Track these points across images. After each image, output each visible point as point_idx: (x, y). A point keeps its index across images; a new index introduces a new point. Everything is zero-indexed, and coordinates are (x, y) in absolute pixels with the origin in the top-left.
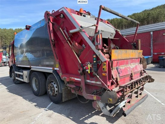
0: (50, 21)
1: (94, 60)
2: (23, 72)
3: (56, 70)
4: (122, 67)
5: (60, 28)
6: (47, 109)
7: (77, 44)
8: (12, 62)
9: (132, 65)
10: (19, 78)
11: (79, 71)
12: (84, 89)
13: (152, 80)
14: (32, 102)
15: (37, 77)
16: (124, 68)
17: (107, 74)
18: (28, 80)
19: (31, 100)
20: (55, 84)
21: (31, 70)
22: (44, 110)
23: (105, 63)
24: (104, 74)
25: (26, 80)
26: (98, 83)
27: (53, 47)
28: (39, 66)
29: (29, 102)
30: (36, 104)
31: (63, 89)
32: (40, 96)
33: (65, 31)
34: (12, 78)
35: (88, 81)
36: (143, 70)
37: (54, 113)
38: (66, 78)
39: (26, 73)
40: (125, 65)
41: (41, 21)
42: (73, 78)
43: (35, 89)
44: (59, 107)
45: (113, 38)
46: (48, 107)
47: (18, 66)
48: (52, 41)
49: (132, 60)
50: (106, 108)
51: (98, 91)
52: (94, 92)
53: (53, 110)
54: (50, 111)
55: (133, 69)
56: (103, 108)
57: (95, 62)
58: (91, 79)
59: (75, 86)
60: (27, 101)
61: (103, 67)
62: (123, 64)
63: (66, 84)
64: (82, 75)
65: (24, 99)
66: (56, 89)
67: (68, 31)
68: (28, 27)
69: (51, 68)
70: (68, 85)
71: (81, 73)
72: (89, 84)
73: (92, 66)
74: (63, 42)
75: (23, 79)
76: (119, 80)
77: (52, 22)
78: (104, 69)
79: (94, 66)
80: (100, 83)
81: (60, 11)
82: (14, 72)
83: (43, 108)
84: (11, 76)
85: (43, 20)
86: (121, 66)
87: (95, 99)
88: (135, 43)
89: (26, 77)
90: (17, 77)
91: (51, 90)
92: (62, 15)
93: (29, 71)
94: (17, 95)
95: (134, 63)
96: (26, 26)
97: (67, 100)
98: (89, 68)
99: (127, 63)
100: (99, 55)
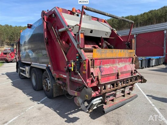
0: (44, 20)
1: (77, 59)
2: (25, 68)
3: (49, 67)
4: (107, 66)
5: (53, 27)
6: (40, 103)
7: (64, 42)
8: (18, 58)
9: (121, 65)
10: (23, 73)
11: (65, 68)
12: (69, 86)
13: (145, 81)
14: (28, 96)
15: (35, 73)
16: (109, 67)
17: (86, 72)
18: (29, 76)
19: (28, 94)
20: (48, 80)
21: (31, 66)
22: (37, 103)
23: (85, 62)
24: (84, 72)
25: (27, 75)
26: (80, 80)
27: (46, 45)
28: (37, 63)
29: (26, 95)
30: (31, 97)
31: (54, 84)
32: (37, 91)
33: (56, 29)
34: (18, 73)
35: (73, 78)
36: (135, 70)
37: (45, 106)
38: (56, 74)
39: (27, 69)
40: (110, 64)
41: (39, 20)
42: (62, 75)
43: (34, 84)
44: (51, 101)
45: (109, 37)
46: (41, 101)
47: (23, 62)
48: (46, 39)
49: (120, 60)
50: (84, 103)
51: (80, 87)
52: (77, 89)
53: (44, 104)
54: (41, 104)
55: (121, 68)
56: (81, 104)
57: (77, 60)
58: (74, 76)
59: (63, 82)
60: (25, 95)
61: (84, 65)
62: (108, 64)
63: (56, 80)
64: (67, 72)
65: (23, 93)
66: (49, 85)
67: (58, 30)
68: (29, 26)
69: (46, 65)
70: (57, 81)
71: (66, 70)
72: (73, 80)
73: (76, 64)
74: (55, 40)
75: (25, 74)
76: (100, 78)
77: (46, 21)
78: (84, 67)
79: (77, 64)
80: (81, 80)
81: (52, 11)
82: (19, 68)
83: (37, 101)
84: (17, 71)
85: (41, 19)
86: (105, 65)
87: (76, 95)
88: (129, 43)
89: (28, 73)
90: (22, 72)
91: (46, 85)
92: (53, 15)
93: (29, 67)
94: (18, 89)
95: (123, 63)
96: (28, 25)
97: (58, 95)
98: (73, 65)
99: (114, 63)
100: (81, 54)
